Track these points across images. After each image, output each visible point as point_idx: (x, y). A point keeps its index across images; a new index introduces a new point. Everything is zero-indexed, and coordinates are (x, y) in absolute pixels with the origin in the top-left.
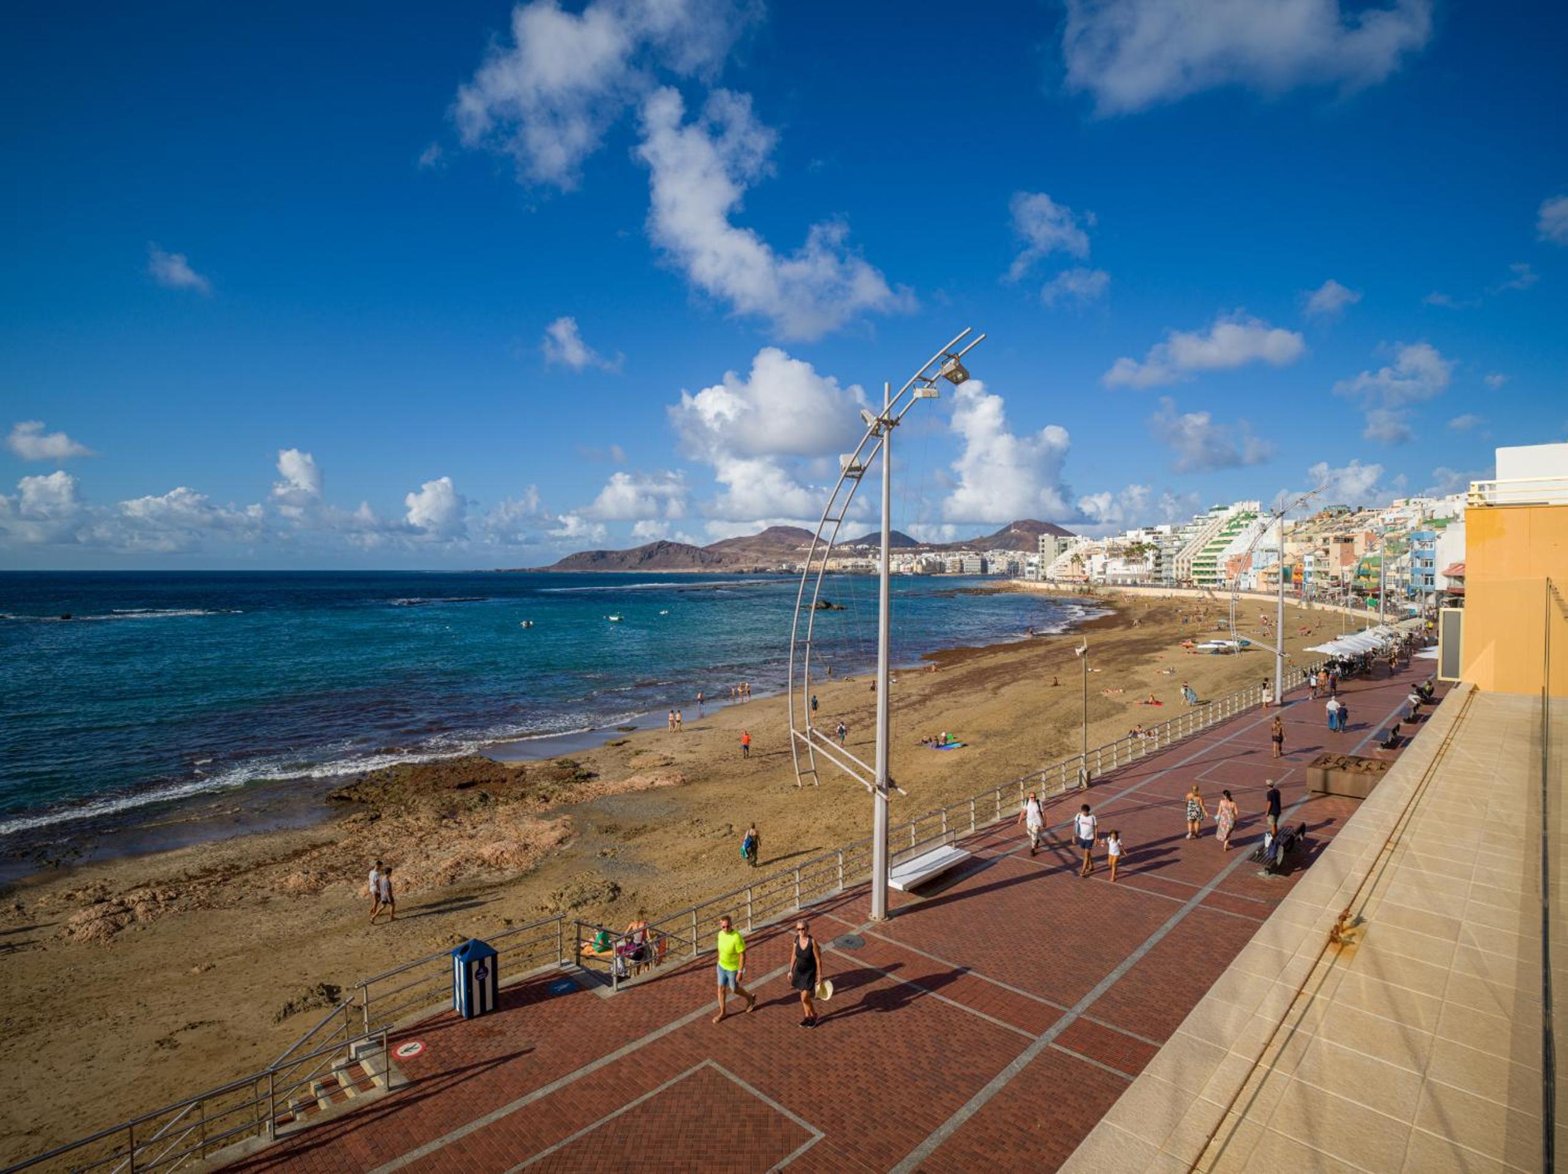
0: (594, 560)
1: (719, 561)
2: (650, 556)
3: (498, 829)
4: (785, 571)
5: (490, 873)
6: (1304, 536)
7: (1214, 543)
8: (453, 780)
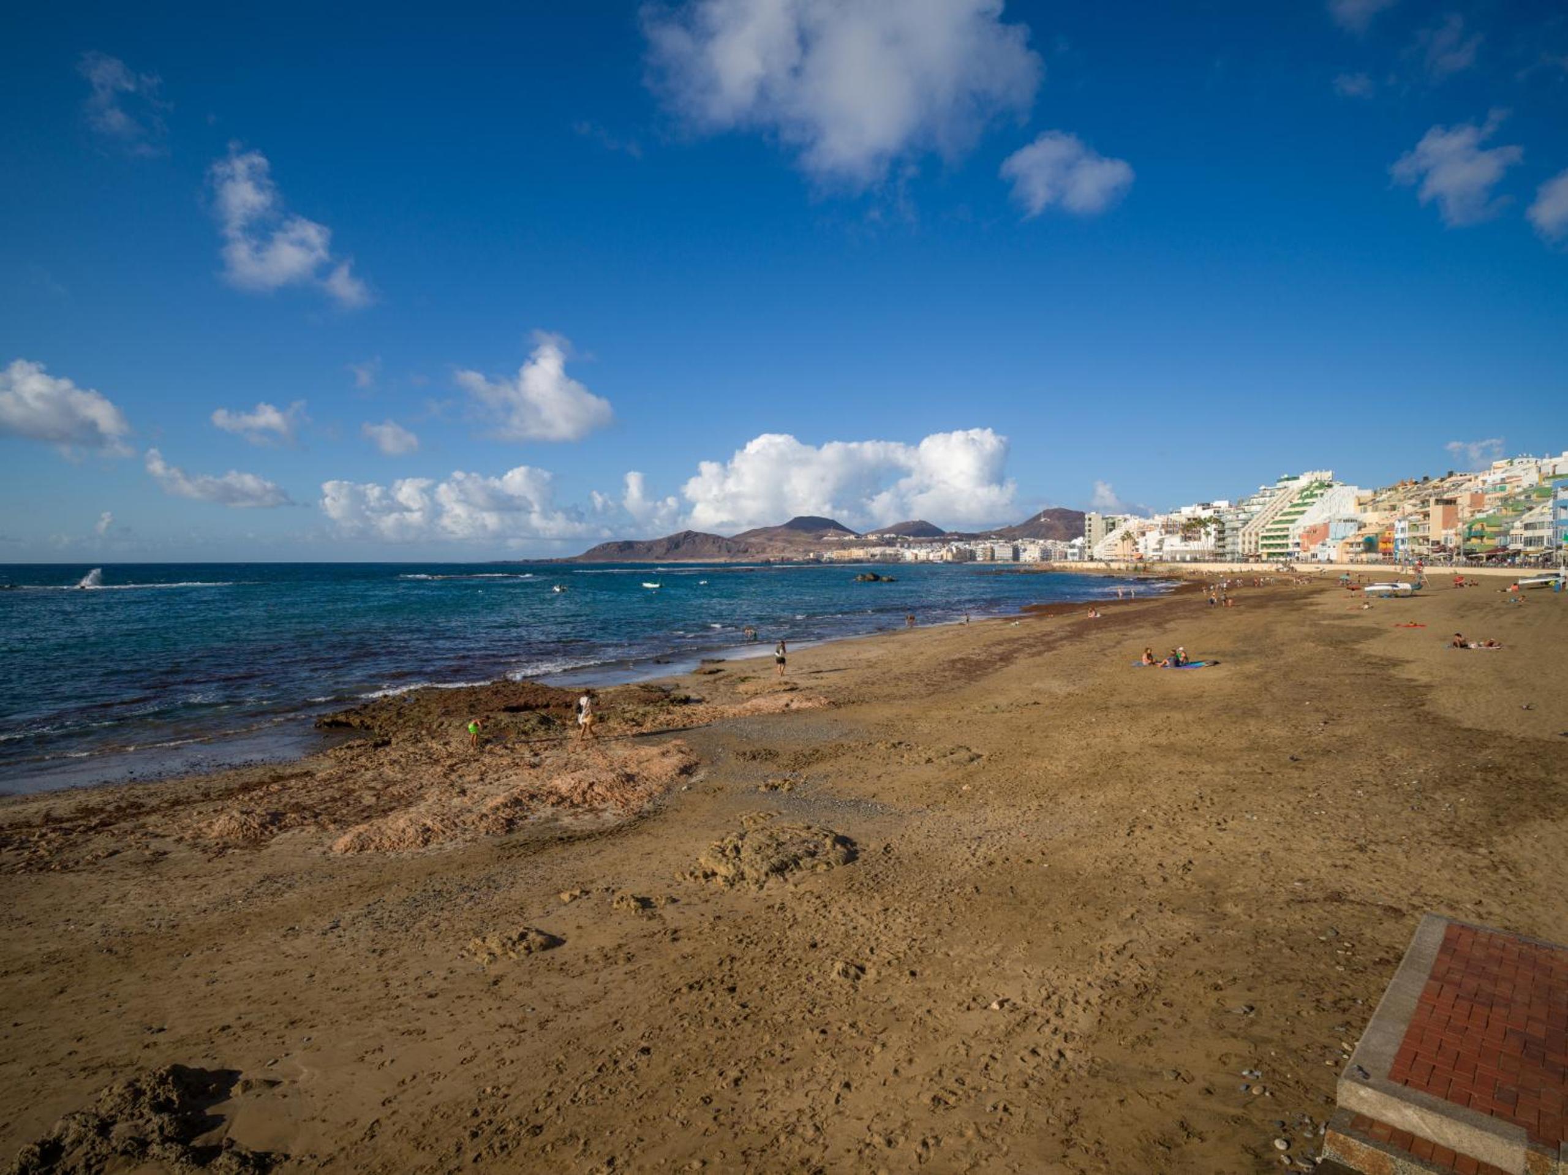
3: (574, 757)
5: (573, 815)
6: (1386, 505)
7: (1285, 514)
8: (497, 702)
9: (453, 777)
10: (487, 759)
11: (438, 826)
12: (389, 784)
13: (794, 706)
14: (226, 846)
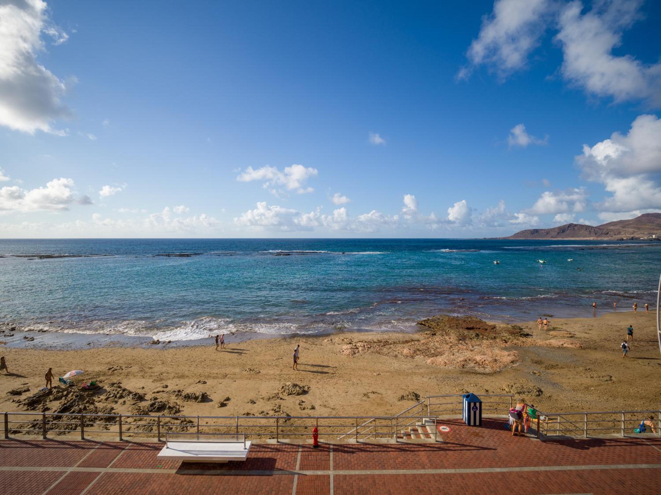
0: (532, 234)
1: (607, 234)
2: (563, 231)
3: (483, 350)
4: (654, 239)
5: (479, 367)
8: (465, 325)
9: (451, 349)
10: (460, 346)
11: (448, 362)
12: (437, 348)
13: (565, 345)
14: (407, 356)
